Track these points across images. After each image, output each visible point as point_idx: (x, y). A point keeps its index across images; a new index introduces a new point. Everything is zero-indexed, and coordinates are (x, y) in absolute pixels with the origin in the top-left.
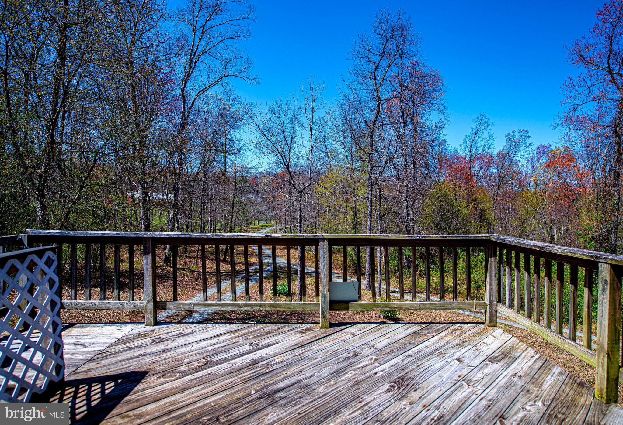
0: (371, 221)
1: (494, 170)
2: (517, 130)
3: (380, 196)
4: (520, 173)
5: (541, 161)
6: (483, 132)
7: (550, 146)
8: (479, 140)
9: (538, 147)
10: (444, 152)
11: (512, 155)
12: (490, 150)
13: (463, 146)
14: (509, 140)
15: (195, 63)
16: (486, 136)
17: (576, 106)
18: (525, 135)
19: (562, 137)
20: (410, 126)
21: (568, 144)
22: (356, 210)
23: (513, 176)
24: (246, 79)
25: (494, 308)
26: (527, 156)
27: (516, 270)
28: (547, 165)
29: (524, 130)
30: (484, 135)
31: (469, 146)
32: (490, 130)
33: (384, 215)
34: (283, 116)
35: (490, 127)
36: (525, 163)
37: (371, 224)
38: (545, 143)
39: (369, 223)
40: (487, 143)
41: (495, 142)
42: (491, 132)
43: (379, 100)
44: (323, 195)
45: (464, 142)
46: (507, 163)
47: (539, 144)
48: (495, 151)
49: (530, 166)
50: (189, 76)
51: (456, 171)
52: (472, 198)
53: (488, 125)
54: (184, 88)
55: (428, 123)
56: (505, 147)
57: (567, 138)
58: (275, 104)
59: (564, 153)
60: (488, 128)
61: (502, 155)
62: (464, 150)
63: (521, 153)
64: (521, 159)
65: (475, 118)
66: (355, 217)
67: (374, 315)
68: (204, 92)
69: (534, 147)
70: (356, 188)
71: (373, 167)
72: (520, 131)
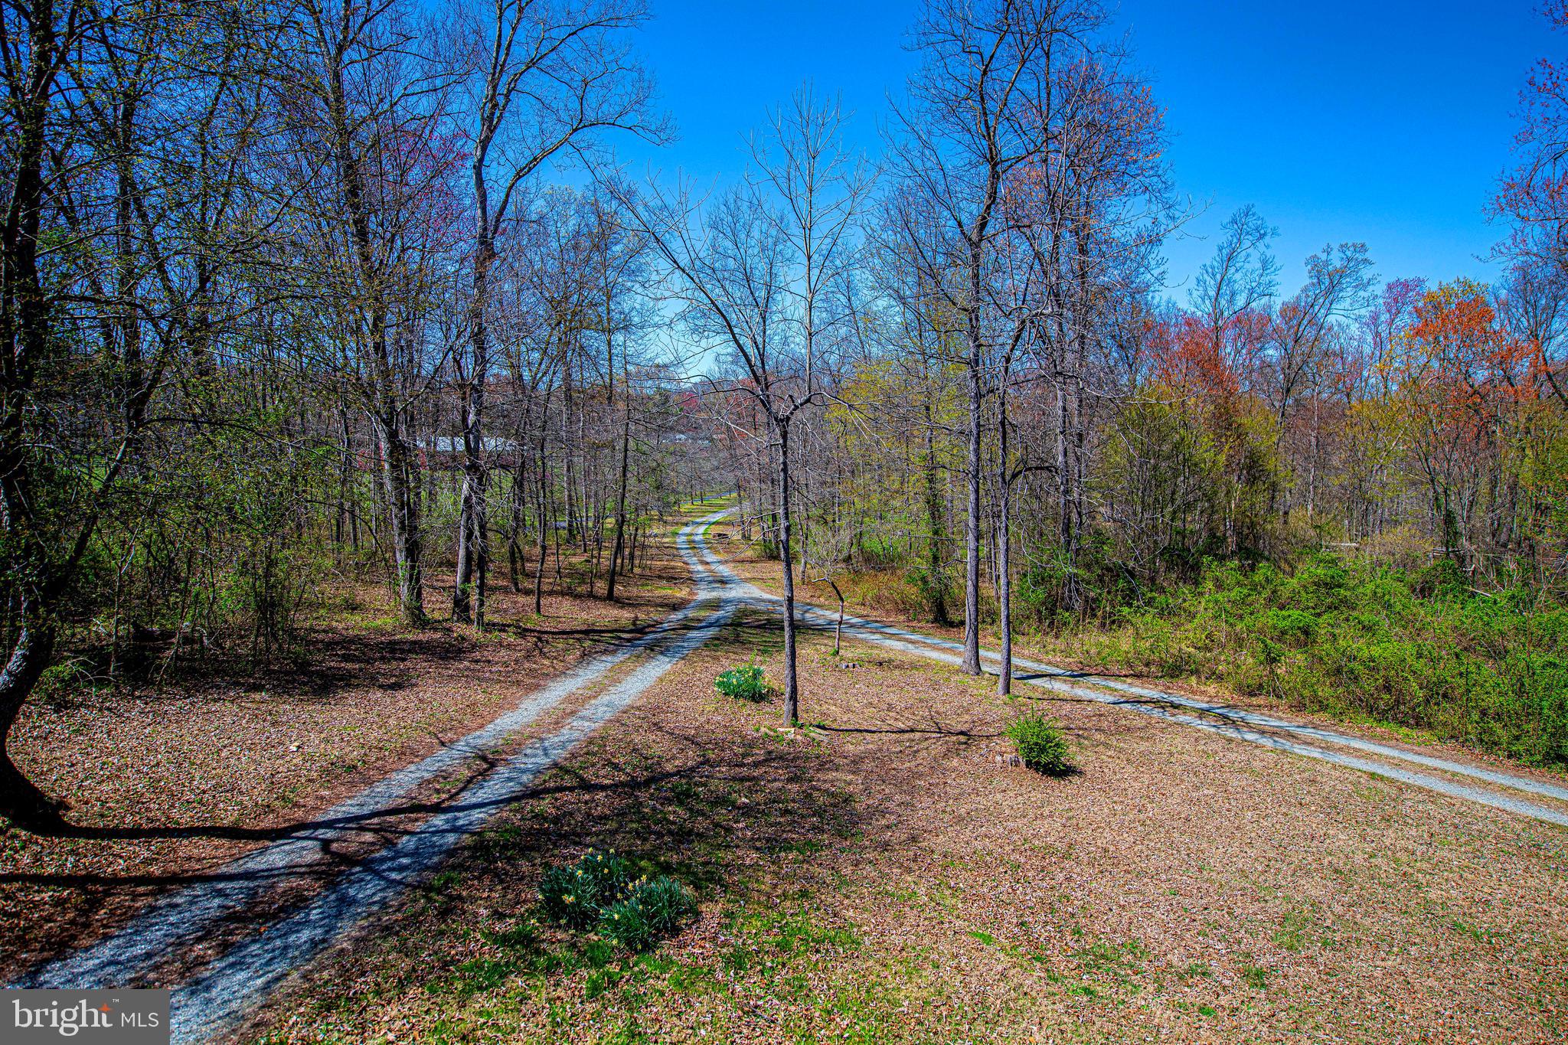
0: (977, 491)
1: (1272, 353)
2: (1335, 246)
3: (1002, 423)
4: (1341, 354)
5: (1398, 322)
6: (1248, 255)
7: (1419, 282)
8: (1238, 276)
9: (1390, 287)
11: (1324, 310)
12: (1265, 300)
13: (1195, 294)
14: (1317, 268)
15: (507, 96)
16: (1255, 264)
18: (1356, 257)
22: (932, 466)
23: (1326, 364)
24: (641, 132)
26: (1363, 312)
28: (1417, 332)
29: (1354, 245)
30: (1250, 261)
31: (1212, 293)
32: (1267, 247)
33: (1014, 476)
34: (743, 236)
35: (1267, 239)
36: (1354, 329)
37: (977, 499)
38: (1407, 275)
39: (972, 497)
40: (1259, 284)
41: (1277, 279)
42: (1269, 253)
43: (993, 161)
44: (849, 426)
45: (1200, 280)
46: (1310, 333)
47: (1392, 280)
48: (1277, 304)
49: (1369, 338)
50: (492, 130)
52: (1225, 422)
53: (1262, 236)
54: (481, 160)
55: (1117, 233)
56: (1305, 290)
58: (723, 208)
60: (1260, 245)
61: (1291, 311)
62: (1199, 302)
63: (1346, 304)
64: (1345, 321)
65: (1227, 220)
66: (930, 481)
67: (998, 758)
68: (530, 169)
69: (1379, 289)
70: (933, 408)
71: (981, 345)
72: (1343, 248)
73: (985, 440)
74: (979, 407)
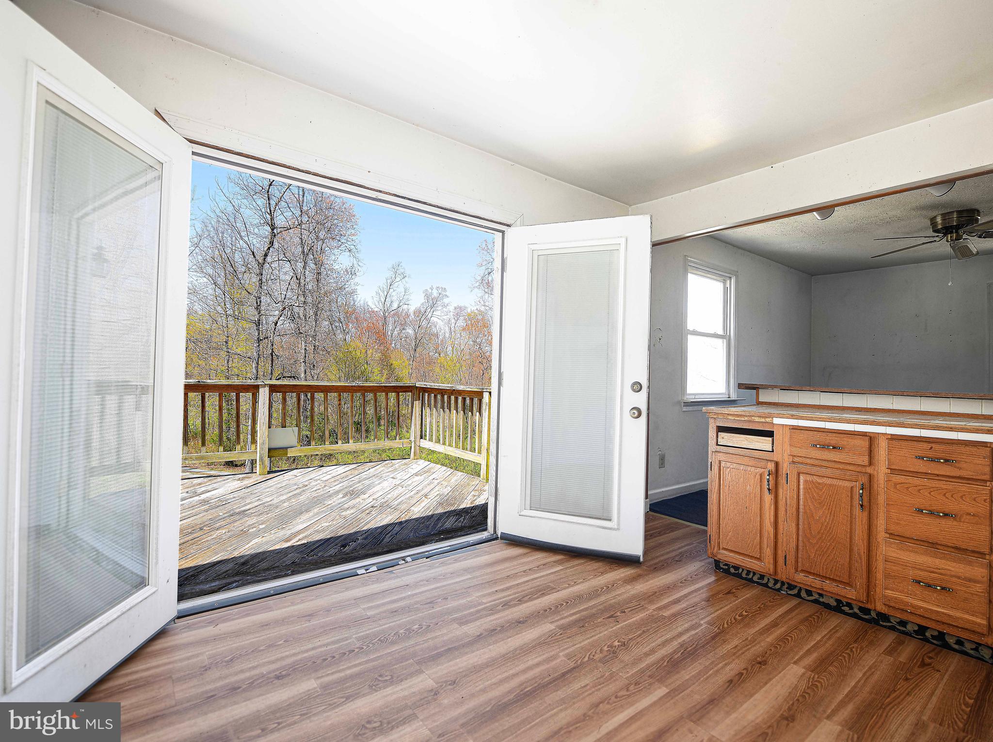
1: (410, 331)
2: (435, 287)
3: (272, 355)
4: (437, 336)
5: (458, 324)
6: (399, 285)
7: (466, 308)
8: (394, 294)
9: (455, 308)
10: (352, 304)
11: (430, 315)
12: (405, 307)
13: (375, 299)
14: (427, 296)
16: (401, 289)
17: (490, 270)
18: (443, 293)
19: (478, 300)
20: (313, 266)
21: (483, 308)
23: (430, 339)
25: (418, 444)
26: (445, 317)
27: (435, 409)
28: (464, 329)
29: (442, 288)
30: (399, 288)
31: (383, 300)
32: (406, 282)
35: (406, 279)
36: (442, 324)
38: (462, 304)
40: (403, 298)
41: (411, 297)
42: (407, 285)
43: (273, 227)
45: (377, 293)
46: (424, 323)
47: (456, 305)
48: (412, 309)
49: (447, 329)
51: (368, 329)
53: (404, 277)
55: (336, 267)
56: (422, 304)
57: (482, 302)
59: (480, 317)
60: (404, 280)
61: (418, 312)
62: (377, 304)
63: (439, 313)
64: (439, 321)
69: (451, 308)
71: (262, 315)
72: (438, 288)
73: (261, 364)
74: (259, 346)
